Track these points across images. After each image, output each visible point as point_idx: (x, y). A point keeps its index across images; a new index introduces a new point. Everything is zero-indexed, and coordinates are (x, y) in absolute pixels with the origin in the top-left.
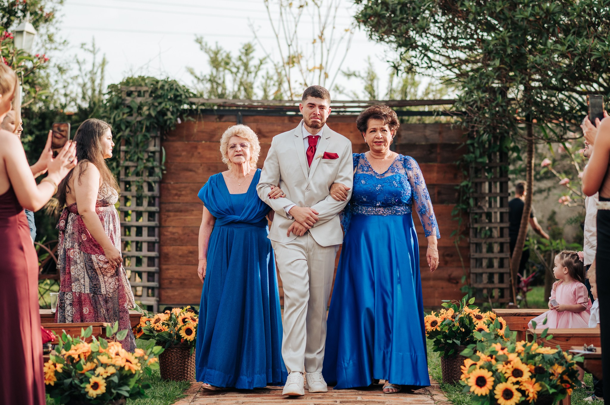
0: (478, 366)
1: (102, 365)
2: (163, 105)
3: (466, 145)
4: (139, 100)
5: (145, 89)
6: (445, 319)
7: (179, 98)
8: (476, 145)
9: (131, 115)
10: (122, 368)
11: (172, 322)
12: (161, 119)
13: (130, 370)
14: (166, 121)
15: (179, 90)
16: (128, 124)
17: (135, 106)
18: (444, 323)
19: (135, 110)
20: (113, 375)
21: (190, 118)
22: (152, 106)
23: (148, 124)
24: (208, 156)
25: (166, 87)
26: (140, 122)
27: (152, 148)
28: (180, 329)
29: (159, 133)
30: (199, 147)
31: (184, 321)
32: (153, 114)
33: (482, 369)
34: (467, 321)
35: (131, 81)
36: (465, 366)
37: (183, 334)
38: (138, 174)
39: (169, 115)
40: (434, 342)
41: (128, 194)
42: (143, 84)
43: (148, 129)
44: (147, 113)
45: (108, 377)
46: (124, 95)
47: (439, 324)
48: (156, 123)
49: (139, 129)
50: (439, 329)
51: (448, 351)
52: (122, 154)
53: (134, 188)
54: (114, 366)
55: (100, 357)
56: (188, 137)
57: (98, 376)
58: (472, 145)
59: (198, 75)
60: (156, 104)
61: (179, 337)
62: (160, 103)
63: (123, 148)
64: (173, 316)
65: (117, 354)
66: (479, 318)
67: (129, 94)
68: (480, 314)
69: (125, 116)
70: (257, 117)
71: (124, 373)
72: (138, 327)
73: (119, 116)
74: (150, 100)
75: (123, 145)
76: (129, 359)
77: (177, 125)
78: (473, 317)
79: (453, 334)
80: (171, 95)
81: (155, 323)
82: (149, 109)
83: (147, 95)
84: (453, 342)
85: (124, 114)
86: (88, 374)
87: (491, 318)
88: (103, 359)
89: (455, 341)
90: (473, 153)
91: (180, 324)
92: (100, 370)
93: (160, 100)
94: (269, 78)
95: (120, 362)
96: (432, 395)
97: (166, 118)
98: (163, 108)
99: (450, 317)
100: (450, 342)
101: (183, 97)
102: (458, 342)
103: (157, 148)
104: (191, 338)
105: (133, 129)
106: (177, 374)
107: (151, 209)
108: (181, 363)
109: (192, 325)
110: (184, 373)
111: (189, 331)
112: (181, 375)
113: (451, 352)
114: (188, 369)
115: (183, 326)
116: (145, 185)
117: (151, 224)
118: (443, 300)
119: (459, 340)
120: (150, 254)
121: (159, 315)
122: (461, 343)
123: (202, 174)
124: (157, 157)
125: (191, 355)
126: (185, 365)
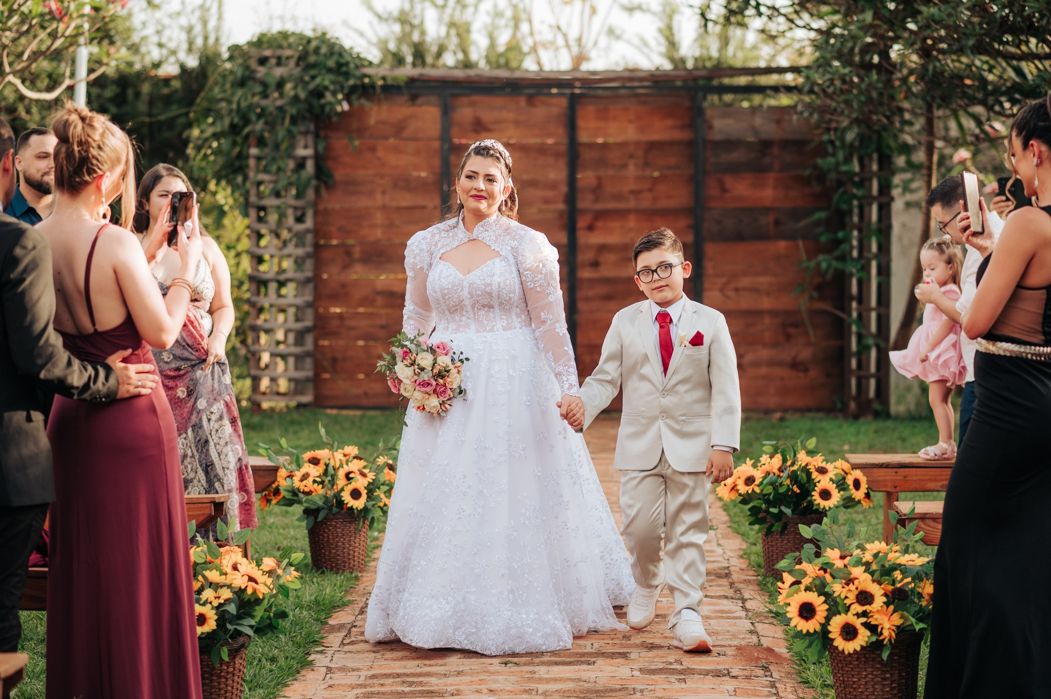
0: (802, 587)
1: (211, 585)
2: (318, 80)
3: (822, 143)
4: (279, 72)
5: (288, 52)
6: (768, 473)
7: (344, 69)
8: (838, 143)
9: (266, 96)
10: (242, 591)
11: (329, 478)
12: (315, 102)
13: (254, 593)
14: (323, 107)
15: (345, 55)
16: (262, 112)
17: (272, 81)
18: (765, 482)
19: (273, 87)
20: (228, 601)
21: (363, 101)
22: (300, 81)
23: (294, 112)
24: (395, 164)
25: (324, 50)
26: (280, 109)
27: (301, 152)
28: (342, 490)
29: (312, 127)
30: (379, 147)
31: (348, 476)
32: (302, 95)
33: (808, 592)
34: (803, 477)
35: (265, 39)
36: (783, 583)
37: (346, 497)
38: (277, 195)
39: (329, 97)
40: (750, 510)
41: (262, 228)
42: (285, 44)
43: (294, 120)
44: (292, 93)
45: (220, 605)
46: (253, 64)
47: (757, 482)
48: (307, 111)
49: (280, 121)
50: (757, 490)
51: (772, 525)
52: (252, 162)
53: (273, 218)
54: (229, 586)
55: (207, 573)
56: (361, 131)
57: (205, 604)
58: (832, 142)
59: (380, 10)
60: (307, 78)
61: (340, 503)
62: (313, 78)
63: (254, 151)
64: (331, 471)
65: (235, 568)
66: (822, 471)
67: (263, 61)
68: (824, 465)
69: (256, 99)
70: (476, 98)
71: (246, 598)
72: (274, 486)
73: (246, 99)
74: (297, 71)
75: (253, 147)
76: (253, 576)
77: (343, 114)
78: (813, 470)
79: (780, 499)
80: (331, 63)
81: (302, 480)
82: (295, 88)
83: (292, 63)
84: (781, 511)
85: (254, 95)
87: (843, 470)
88: (213, 575)
89: (783, 508)
90: (833, 155)
91: (341, 482)
92: (208, 594)
93: (313, 72)
94: (498, 14)
95: (239, 581)
96: (744, 601)
97: (323, 101)
98: (319, 85)
99: (775, 470)
100: (773, 510)
101: (352, 66)
102: (788, 511)
103: (309, 152)
104: (359, 504)
105: (270, 119)
106: (338, 560)
107: (300, 252)
108: (344, 544)
109: (361, 483)
110: (349, 559)
111: (356, 494)
112: (344, 562)
113: (777, 527)
114: (354, 552)
115: (347, 485)
116: (290, 212)
117: (300, 276)
118: (765, 442)
119: (789, 508)
120: (299, 326)
121: (308, 468)
122: (793, 512)
123: (384, 193)
124: (310, 166)
125: (360, 531)
126: (350, 546)
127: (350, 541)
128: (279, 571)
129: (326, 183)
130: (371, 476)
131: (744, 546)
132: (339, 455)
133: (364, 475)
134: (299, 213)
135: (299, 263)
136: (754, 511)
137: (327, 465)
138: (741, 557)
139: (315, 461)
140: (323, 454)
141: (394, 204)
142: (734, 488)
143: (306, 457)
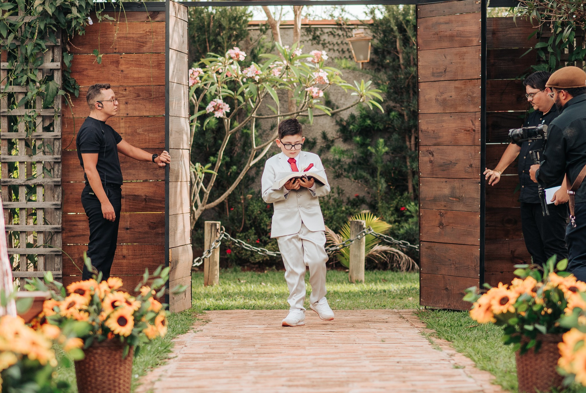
3: (535, 51)
6: (521, 294)
8: (550, 50)
9: (16, 14)
10: (24, 357)
11: (95, 307)
12: (62, 20)
13: (37, 360)
14: (70, 22)
16: (11, 28)
18: (519, 300)
19: (21, 5)
20: (11, 366)
21: (107, 16)
23: (42, 27)
24: (136, 76)
26: (29, 24)
27: (49, 65)
28: (108, 317)
29: (59, 41)
30: (122, 61)
31: (113, 305)
32: (50, 11)
34: (555, 297)
37: (113, 325)
38: (27, 105)
39: (74, 10)
40: (505, 329)
41: (12, 136)
43: (42, 35)
44: (40, 9)
45: (4, 370)
47: (512, 301)
48: (54, 25)
49: (29, 36)
50: (512, 310)
51: (526, 344)
52: (3, 75)
53: (21, 126)
54: (13, 352)
56: (105, 47)
58: (545, 49)
61: (106, 330)
63: (5, 65)
64: (97, 299)
65: (17, 334)
66: (574, 290)
68: (575, 284)
69: (7, 15)
71: (28, 363)
72: (41, 316)
75: (4, 61)
76: (36, 341)
77: (87, 29)
78: (564, 290)
79: (534, 317)
81: (68, 308)
82: (44, 3)
84: (535, 329)
85: (4, 12)
89: (537, 326)
90: (546, 62)
91: (107, 309)
95: (22, 346)
97: (69, 16)
99: (528, 291)
100: (529, 328)
102: (542, 329)
103: (57, 65)
104: (125, 331)
105: (19, 35)
106: (104, 387)
107: (49, 158)
108: (109, 371)
109: (127, 312)
110: (115, 386)
111: (122, 321)
112: (110, 389)
113: (531, 344)
114: (120, 379)
115: (113, 312)
116: (39, 121)
117: (49, 181)
118: (517, 266)
119: (543, 325)
120: (48, 228)
121: (75, 297)
122: (548, 329)
123: (127, 103)
124: (57, 77)
125: (126, 359)
126: (116, 373)
127: (115, 369)
128: (62, 339)
129: (72, 94)
130: (136, 304)
131: (494, 378)
132: (104, 285)
133: (129, 303)
134: (47, 124)
135: (47, 169)
136: (509, 330)
137: (92, 296)
138: (493, 384)
139: (81, 292)
140: (88, 285)
141: (137, 113)
142: (489, 309)
143: (72, 287)
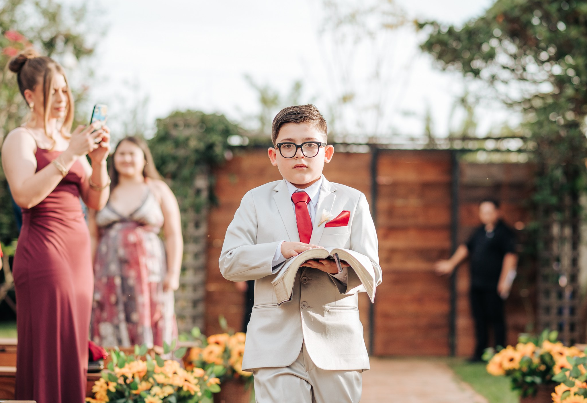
0: (572, 393)
1: (158, 384)
4: (186, 132)
6: (524, 356)
10: (180, 389)
13: (188, 391)
17: (181, 139)
18: (523, 360)
20: (170, 395)
27: (200, 184)
28: (236, 362)
29: (207, 168)
33: (577, 396)
34: (547, 359)
36: (556, 394)
40: (512, 380)
45: (165, 398)
46: (170, 128)
47: (517, 361)
50: (517, 367)
51: (527, 390)
54: (171, 385)
55: (156, 377)
57: (154, 395)
61: (234, 372)
64: (228, 350)
65: (175, 373)
66: (561, 354)
67: (176, 126)
68: (562, 350)
71: (182, 394)
76: (188, 379)
78: (554, 354)
79: (532, 372)
81: (209, 355)
86: (143, 394)
88: (160, 378)
89: (534, 379)
91: (235, 357)
92: (156, 390)
95: (178, 382)
98: (211, 142)
99: (529, 354)
100: (529, 379)
102: (538, 380)
103: (205, 185)
107: (197, 249)
113: (530, 391)
115: (239, 358)
116: (191, 223)
117: (196, 264)
119: (539, 378)
120: (195, 296)
121: (213, 347)
122: (542, 381)
124: (204, 194)
128: (206, 377)
129: (215, 206)
132: (233, 339)
135: (196, 256)
136: (515, 381)
137: (225, 347)
139: (217, 343)
143: (212, 339)
